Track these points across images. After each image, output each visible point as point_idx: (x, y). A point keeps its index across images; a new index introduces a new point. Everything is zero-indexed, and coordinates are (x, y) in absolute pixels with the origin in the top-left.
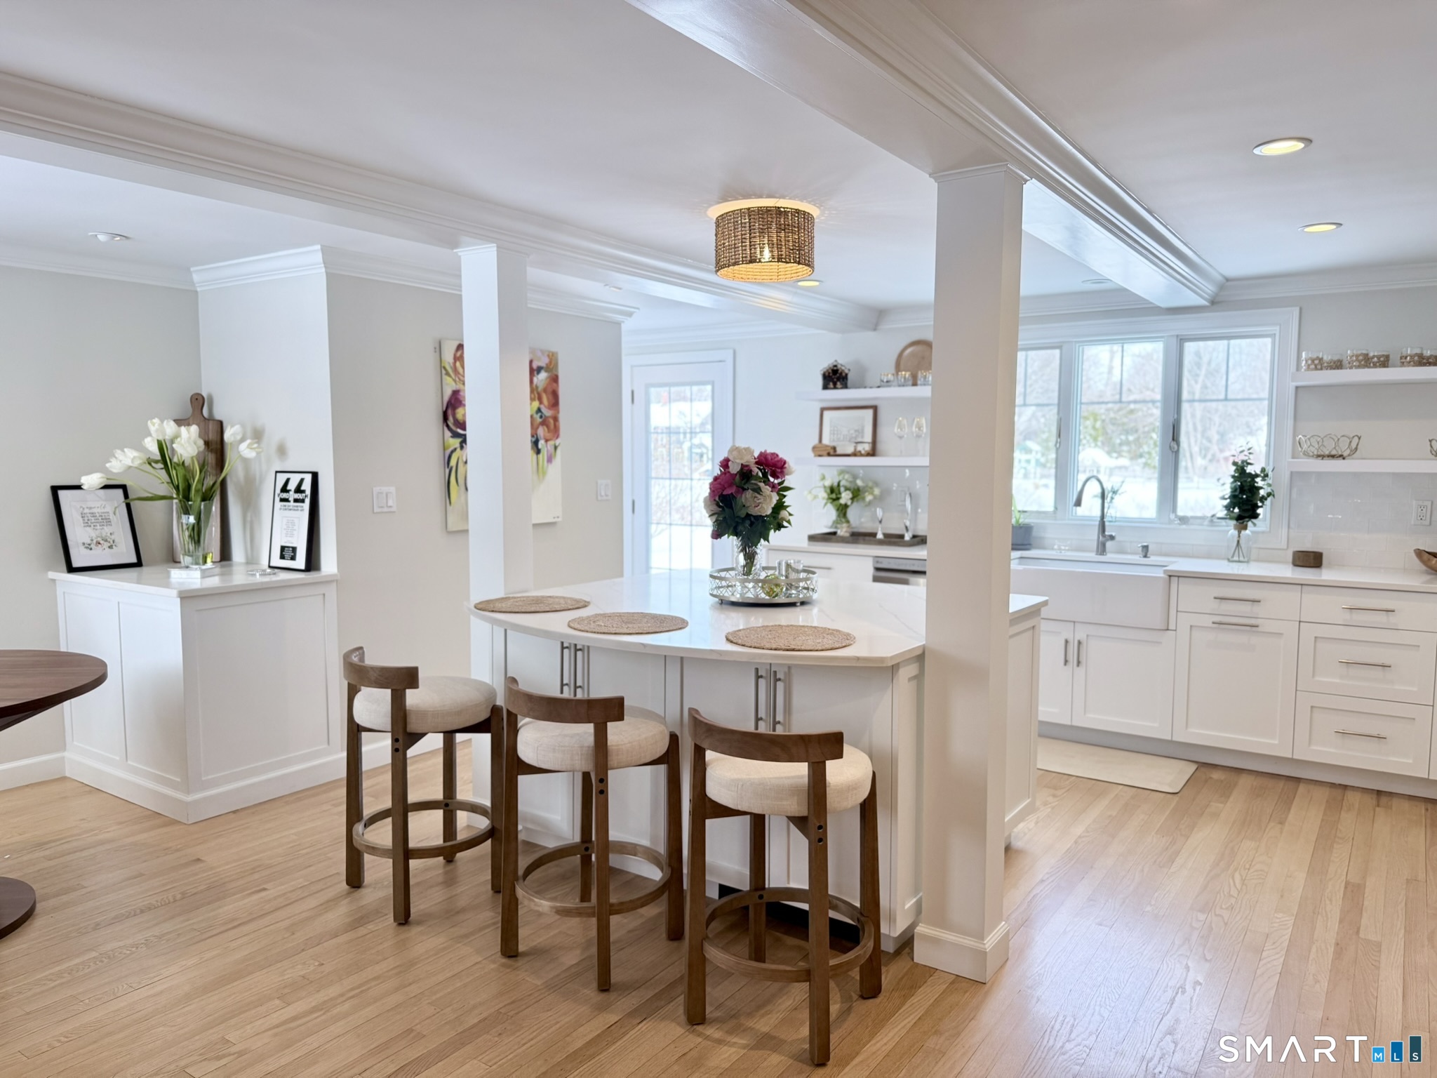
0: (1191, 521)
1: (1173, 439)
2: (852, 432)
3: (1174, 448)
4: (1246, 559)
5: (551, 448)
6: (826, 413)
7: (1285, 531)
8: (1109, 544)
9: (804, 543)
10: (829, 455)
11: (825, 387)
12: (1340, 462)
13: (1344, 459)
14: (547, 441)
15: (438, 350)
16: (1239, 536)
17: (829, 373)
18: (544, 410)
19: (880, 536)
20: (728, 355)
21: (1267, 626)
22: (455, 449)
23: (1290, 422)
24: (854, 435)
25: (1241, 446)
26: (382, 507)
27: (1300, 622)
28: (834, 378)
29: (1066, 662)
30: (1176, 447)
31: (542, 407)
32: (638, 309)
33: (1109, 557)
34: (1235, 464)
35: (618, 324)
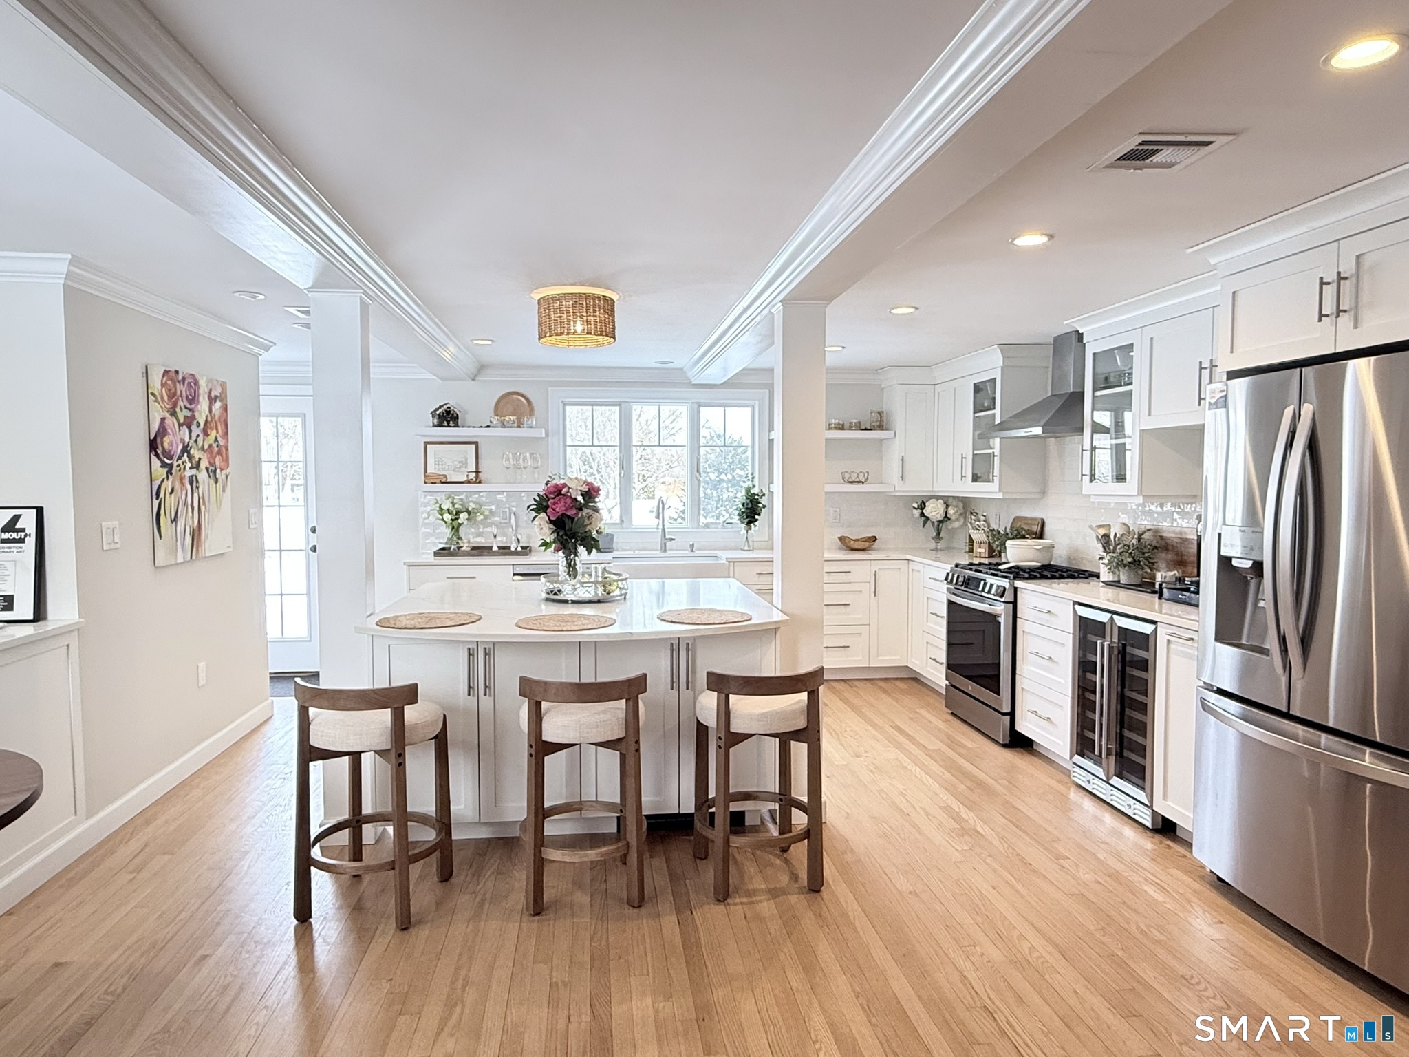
2: (456, 463)
4: (751, 548)
5: (224, 477)
6: (431, 447)
8: (669, 544)
9: (431, 558)
10: (435, 482)
11: (440, 425)
14: (222, 470)
15: (145, 375)
16: (747, 534)
17: (443, 414)
18: (219, 439)
19: (495, 548)
22: (163, 479)
24: (458, 466)
26: (110, 544)
28: (447, 417)
31: (218, 436)
32: (275, 344)
33: (669, 553)
35: (256, 356)
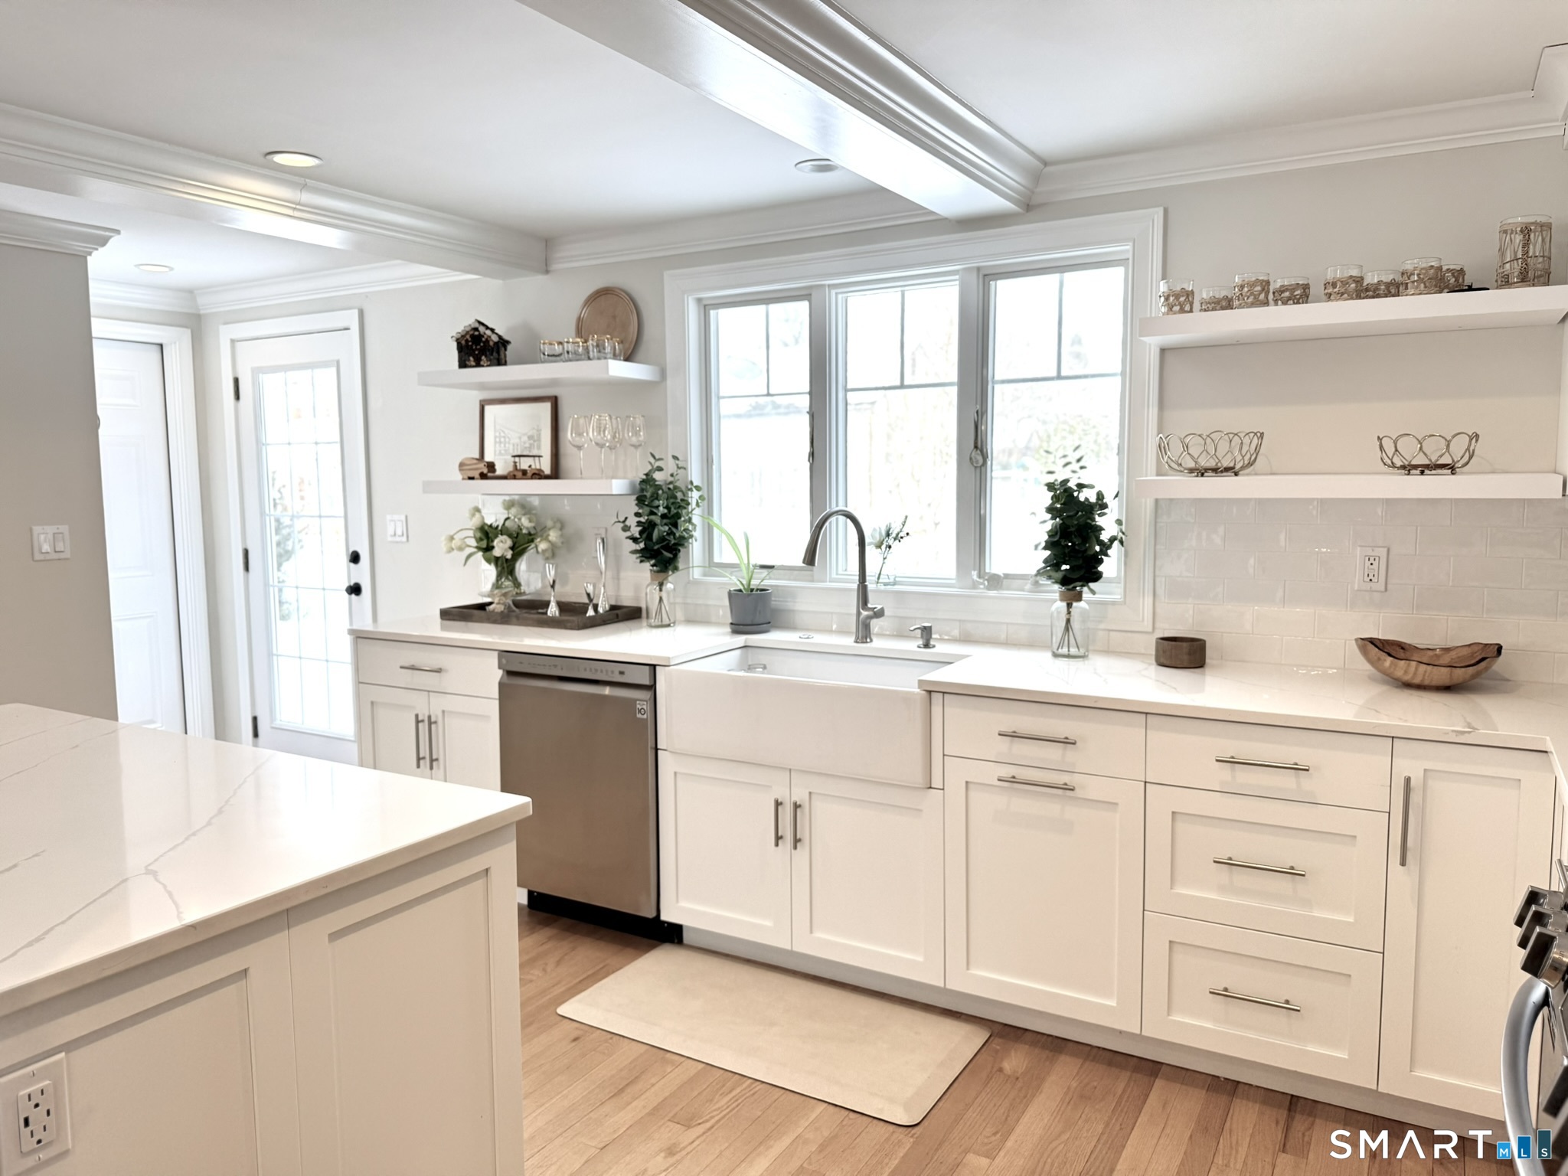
0: (1006, 582)
1: (976, 447)
2: (525, 438)
3: (977, 462)
4: (1082, 652)
6: (489, 410)
7: (1149, 600)
8: (876, 625)
10: (483, 476)
11: (463, 364)
12: (1228, 480)
13: (1236, 474)
16: (1069, 613)
17: (467, 341)
19: (553, 610)
20: (351, 319)
21: (1092, 788)
23: (1153, 411)
24: (527, 445)
25: (1065, 456)
27: (1146, 782)
28: (479, 347)
29: (778, 838)
30: (980, 459)
33: (878, 644)
34: (1051, 487)
